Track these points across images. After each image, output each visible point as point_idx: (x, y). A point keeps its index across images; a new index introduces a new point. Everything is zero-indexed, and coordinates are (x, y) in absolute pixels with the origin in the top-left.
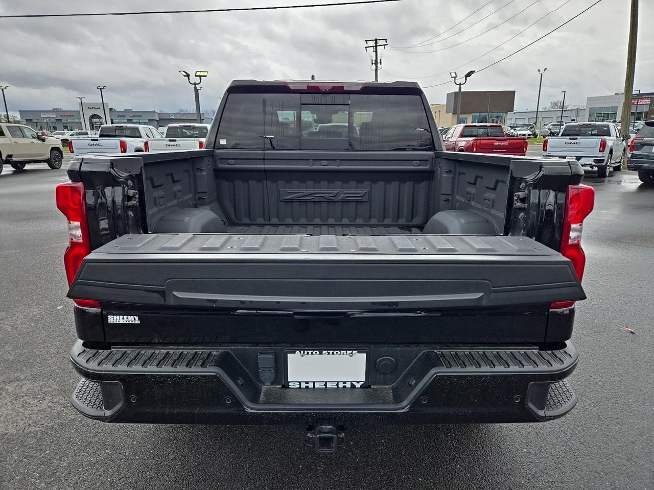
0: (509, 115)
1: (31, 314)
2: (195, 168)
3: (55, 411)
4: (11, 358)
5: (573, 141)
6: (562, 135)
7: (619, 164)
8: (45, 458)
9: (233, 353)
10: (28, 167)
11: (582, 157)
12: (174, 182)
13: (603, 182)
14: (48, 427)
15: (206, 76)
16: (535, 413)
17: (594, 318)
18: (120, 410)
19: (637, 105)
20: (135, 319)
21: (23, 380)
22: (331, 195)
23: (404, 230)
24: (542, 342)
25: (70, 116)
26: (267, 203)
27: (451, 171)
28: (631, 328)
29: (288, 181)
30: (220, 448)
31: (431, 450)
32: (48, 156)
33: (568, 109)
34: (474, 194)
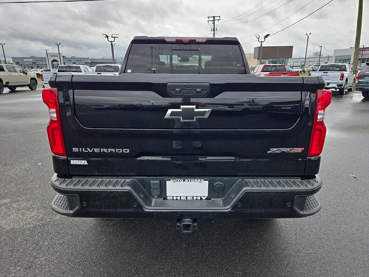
0: (290, 60)
1: (24, 167)
3: (39, 217)
4: (14, 190)
6: (319, 71)
7: (351, 87)
8: (36, 240)
9: (138, 181)
10: (17, 89)
11: (330, 83)
13: (342, 97)
14: (36, 225)
15: (117, 37)
16: (299, 213)
17: (334, 170)
18: (77, 210)
19: (362, 54)
20: (85, 162)
21: (21, 201)
24: (303, 175)
25: (41, 60)
28: (354, 175)
30: (129, 236)
31: (243, 237)
32: (29, 83)
33: (323, 56)
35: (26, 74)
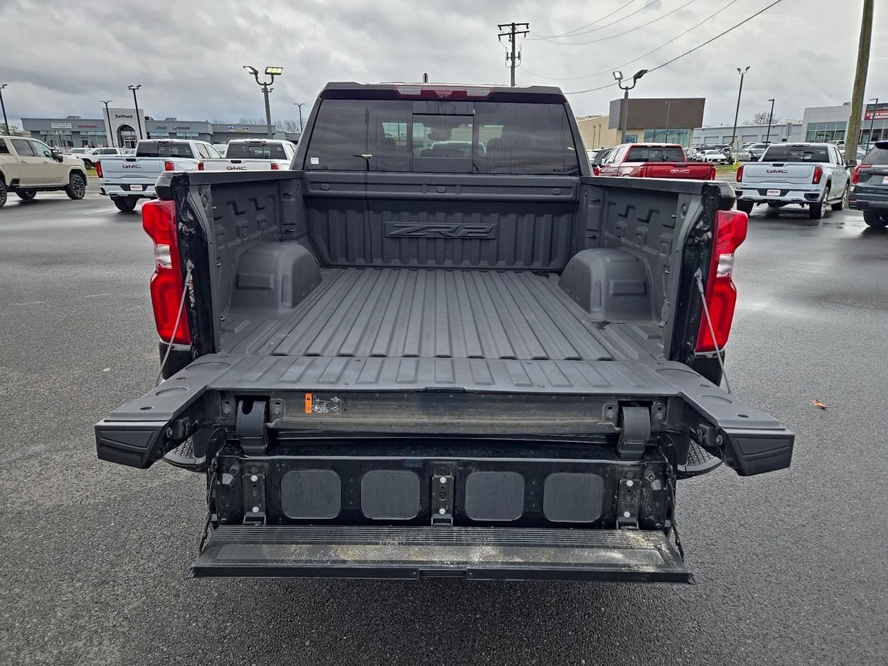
0: (696, 132)
1: (72, 377)
2: (282, 193)
3: (116, 483)
4: (54, 425)
5: (778, 168)
6: (764, 160)
7: (839, 201)
8: (111, 530)
10: (39, 196)
11: (788, 190)
12: (258, 209)
13: (816, 224)
14: (109, 499)
15: (280, 74)
19: (874, 119)
21: (72, 449)
22: (448, 230)
23: (540, 275)
25: (91, 127)
26: (369, 239)
27: (599, 200)
28: (822, 402)
29: (396, 211)
32: (67, 181)
33: (778, 124)
34: (625, 229)
35: (60, 160)
